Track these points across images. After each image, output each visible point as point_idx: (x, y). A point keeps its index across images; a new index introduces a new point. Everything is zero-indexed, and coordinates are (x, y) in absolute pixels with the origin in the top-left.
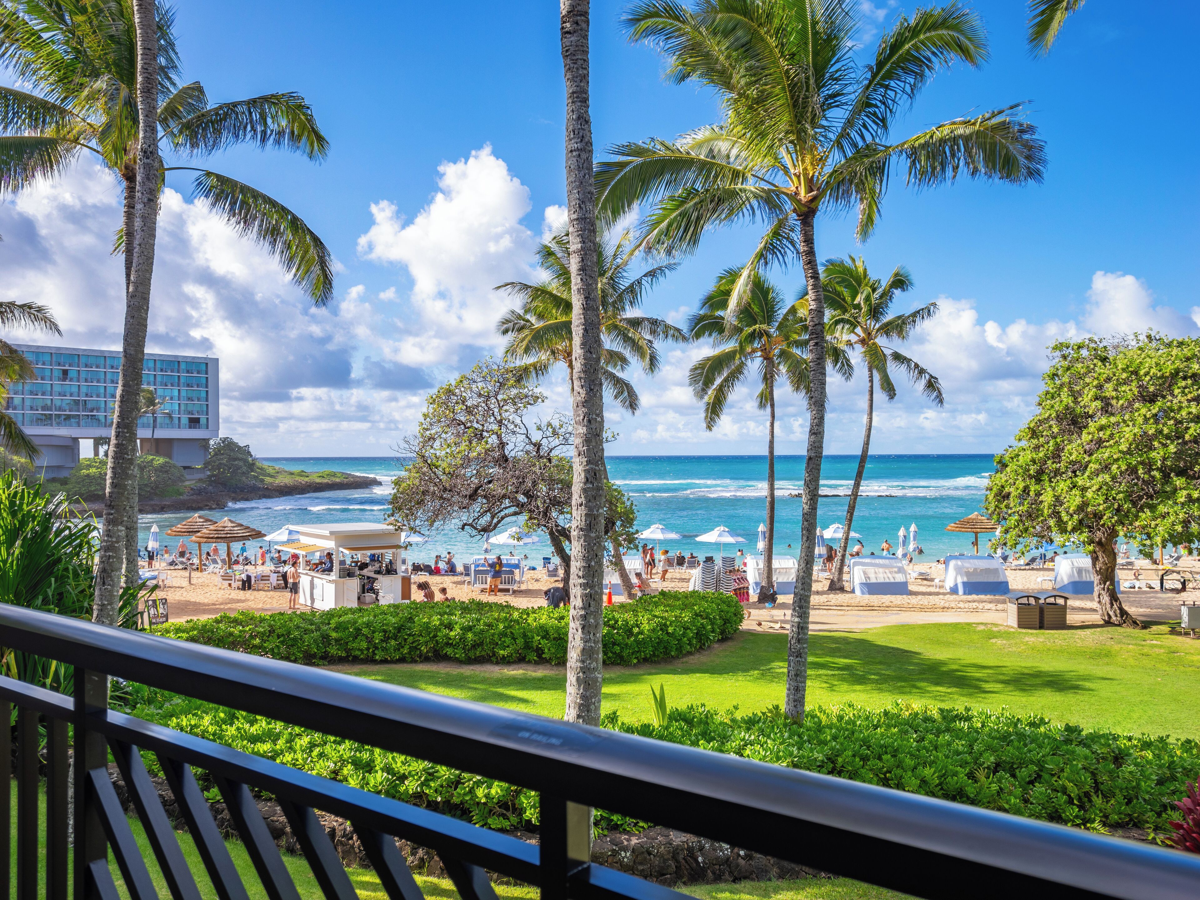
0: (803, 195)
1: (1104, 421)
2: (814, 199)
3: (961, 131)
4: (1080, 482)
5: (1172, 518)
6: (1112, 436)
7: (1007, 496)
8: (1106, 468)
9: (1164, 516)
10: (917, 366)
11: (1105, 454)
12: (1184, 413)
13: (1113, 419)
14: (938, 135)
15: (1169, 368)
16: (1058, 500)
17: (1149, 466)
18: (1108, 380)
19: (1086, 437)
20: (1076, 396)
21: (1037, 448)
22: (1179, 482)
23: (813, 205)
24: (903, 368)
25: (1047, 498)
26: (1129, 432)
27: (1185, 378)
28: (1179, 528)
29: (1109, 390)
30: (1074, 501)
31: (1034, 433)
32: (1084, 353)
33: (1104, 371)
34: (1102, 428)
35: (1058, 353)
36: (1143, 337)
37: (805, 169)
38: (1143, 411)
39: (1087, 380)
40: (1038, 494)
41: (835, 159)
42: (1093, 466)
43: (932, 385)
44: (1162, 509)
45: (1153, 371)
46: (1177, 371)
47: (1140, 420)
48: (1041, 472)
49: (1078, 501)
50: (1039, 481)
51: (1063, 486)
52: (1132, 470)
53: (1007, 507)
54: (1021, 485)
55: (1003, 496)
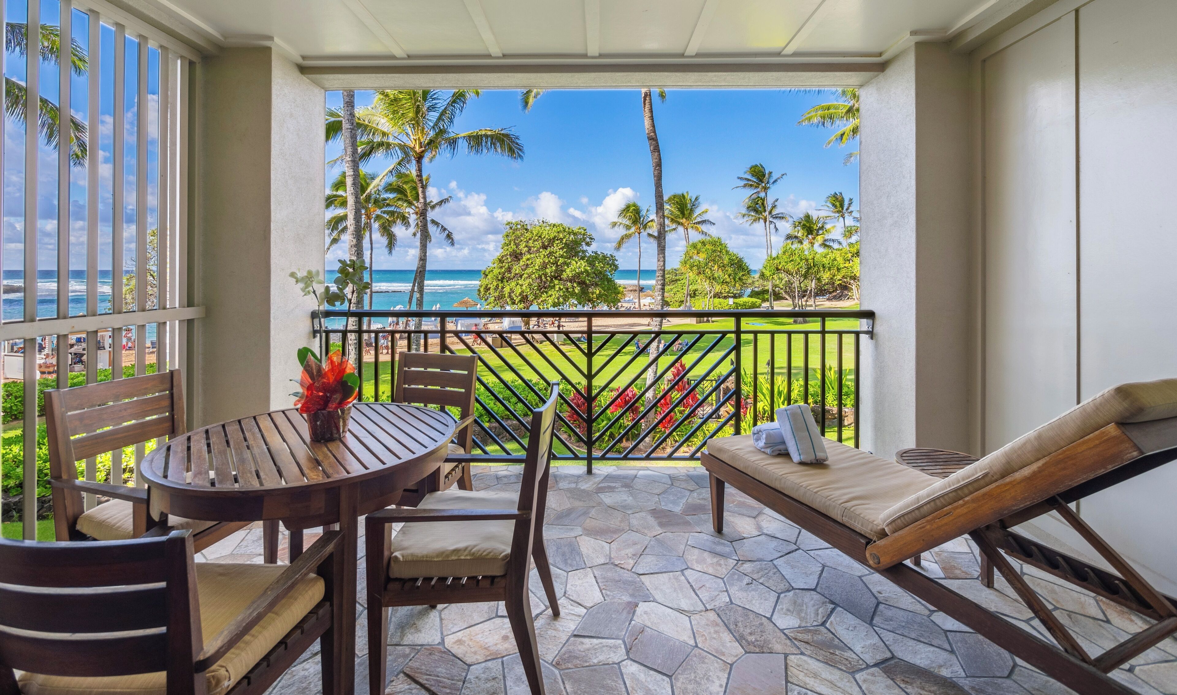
0: (417, 148)
1: (529, 256)
2: (423, 152)
3: (489, 133)
4: (520, 282)
5: (554, 296)
6: (532, 263)
7: (489, 289)
8: (529, 276)
9: (551, 296)
10: (442, 226)
11: (529, 271)
12: (558, 254)
13: (532, 256)
14: (480, 133)
15: (552, 236)
16: (512, 291)
17: (546, 275)
18: (530, 239)
19: (522, 263)
20: (517, 245)
21: (501, 267)
22: (556, 282)
23: (422, 154)
24: (435, 228)
25: (507, 290)
26: (538, 261)
27: (557, 240)
28: (556, 300)
29: (531, 243)
30: (518, 290)
31: (501, 261)
32: (519, 226)
33: (528, 235)
34: (528, 259)
35: (508, 227)
36: (541, 221)
37: (419, 138)
38: (543, 253)
39: (522, 238)
40: (503, 288)
41: (432, 134)
42: (525, 276)
43: (449, 236)
44: (550, 293)
45: (547, 236)
46: (555, 237)
47: (542, 256)
48: (503, 278)
49: (520, 290)
50: (502, 282)
51: (513, 284)
52: (540, 277)
53: (489, 294)
54: (495, 284)
55: (487, 289)
